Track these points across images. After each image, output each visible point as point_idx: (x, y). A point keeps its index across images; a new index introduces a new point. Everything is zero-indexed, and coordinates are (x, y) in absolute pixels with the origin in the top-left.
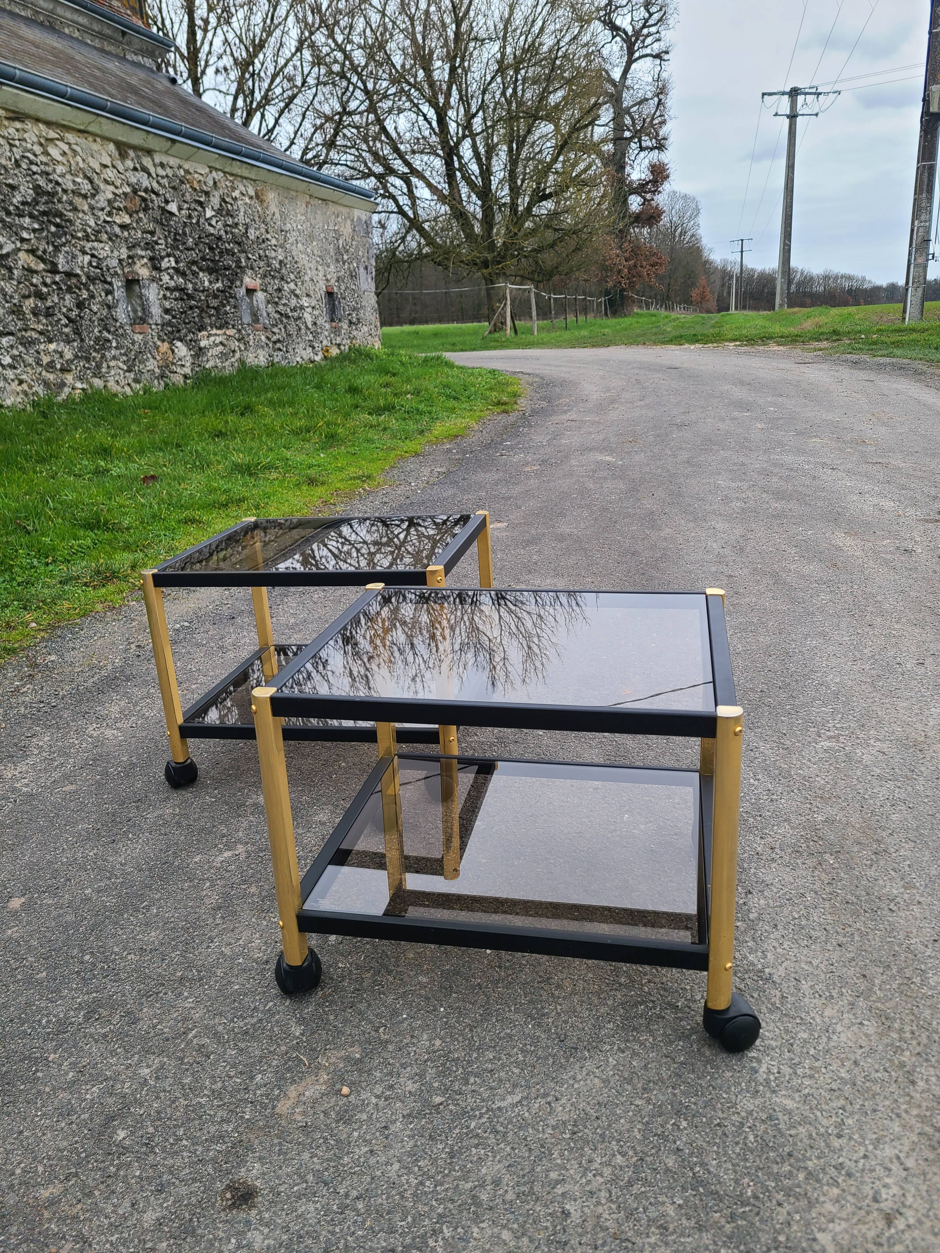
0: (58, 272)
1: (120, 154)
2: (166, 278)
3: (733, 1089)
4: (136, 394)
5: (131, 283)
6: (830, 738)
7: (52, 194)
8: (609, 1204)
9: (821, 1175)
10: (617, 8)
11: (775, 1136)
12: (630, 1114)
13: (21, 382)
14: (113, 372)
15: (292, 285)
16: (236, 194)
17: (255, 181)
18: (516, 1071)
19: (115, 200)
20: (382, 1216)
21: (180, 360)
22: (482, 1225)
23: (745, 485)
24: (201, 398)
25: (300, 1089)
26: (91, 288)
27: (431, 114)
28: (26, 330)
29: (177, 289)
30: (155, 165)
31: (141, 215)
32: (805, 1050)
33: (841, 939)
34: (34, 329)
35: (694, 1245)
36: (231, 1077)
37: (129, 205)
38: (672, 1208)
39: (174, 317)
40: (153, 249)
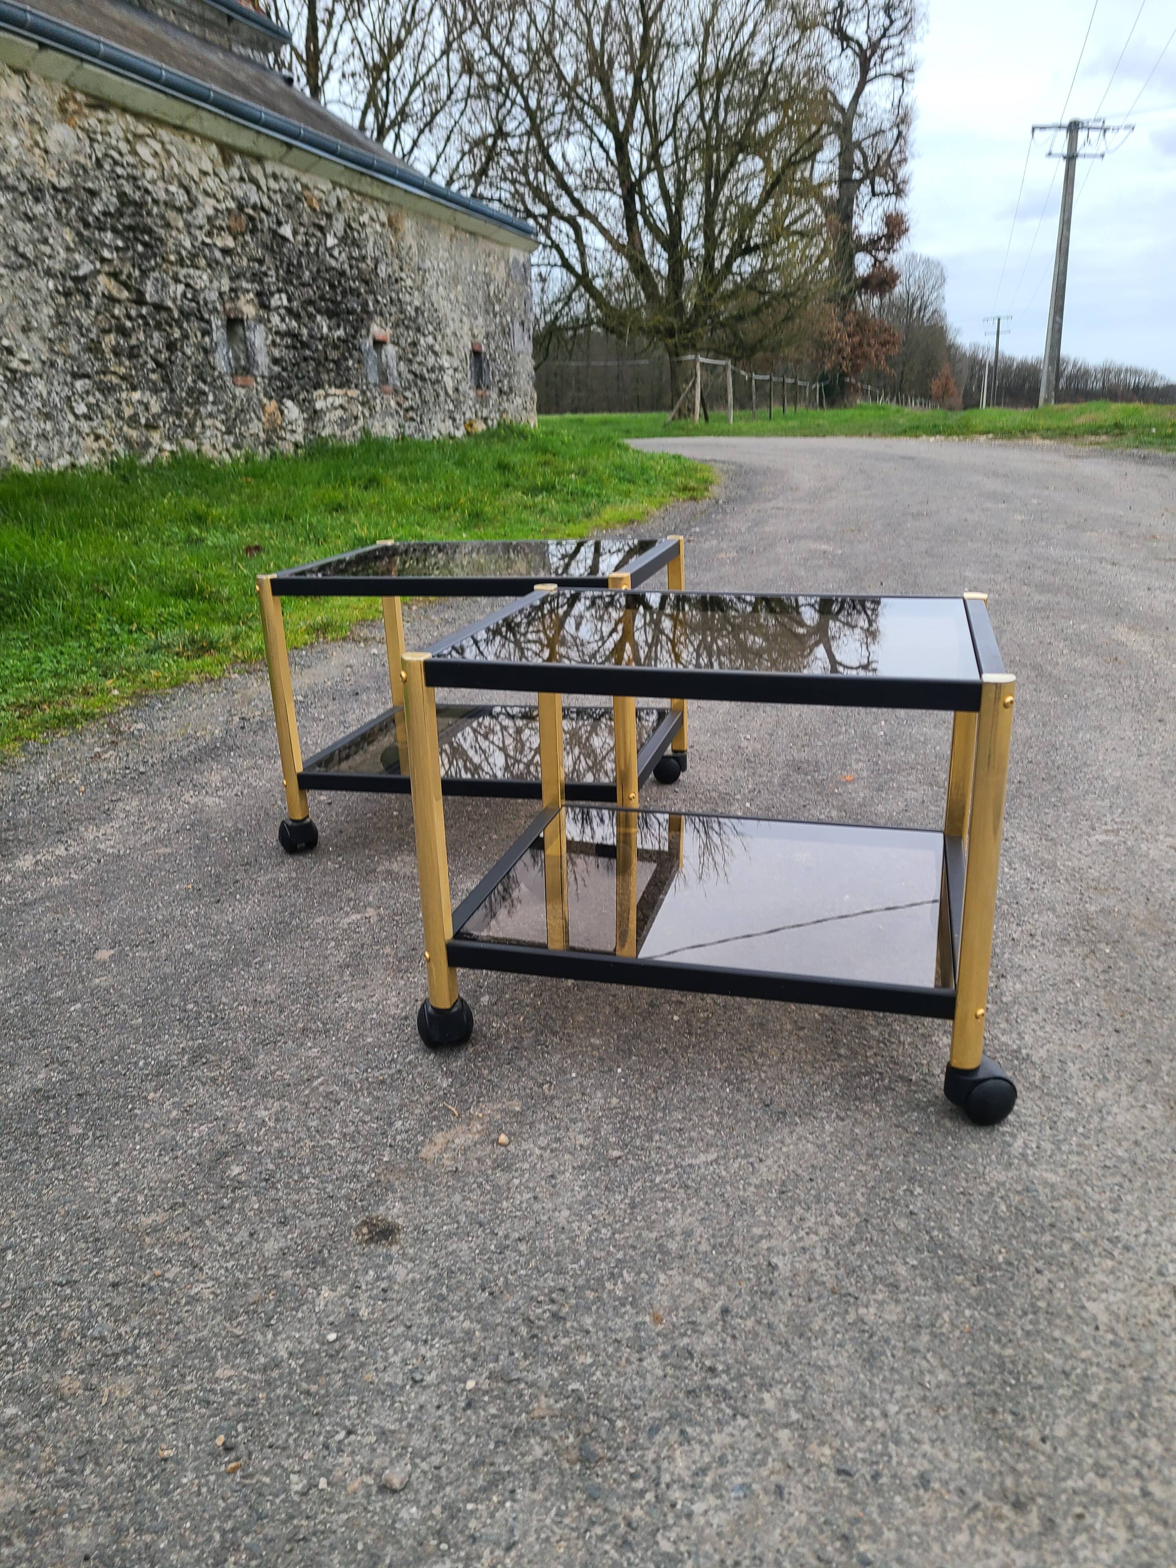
0: (145, 303)
1: (225, 160)
2: (275, 319)
3: (980, 1160)
4: (235, 461)
5: (234, 323)
7: (140, 205)
8: (826, 1261)
9: (1091, 1247)
10: (849, 12)
11: (1032, 1207)
12: (852, 1178)
13: (98, 438)
14: (208, 433)
15: (430, 340)
16: (364, 218)
17: (389, 203)
18: (711, 1132)
19: (216, 217)
20: (549, 1257)
21: (291, 423)
22: (670, 1273)
24: (316, 469)
25: (449, 1136)
26: (185, 325)
28: (105, 374)
29: (289, 333)
30: (266, 176)
31: (248, 238)
32: (1071, 1128)
33: (1118, 1026)
34: (114, 373)
35: (932, 1304)
36: (365, 1122)
37: (233, 224)
38: (905, 1268)
39: (284, 369)
40: (261, 282)
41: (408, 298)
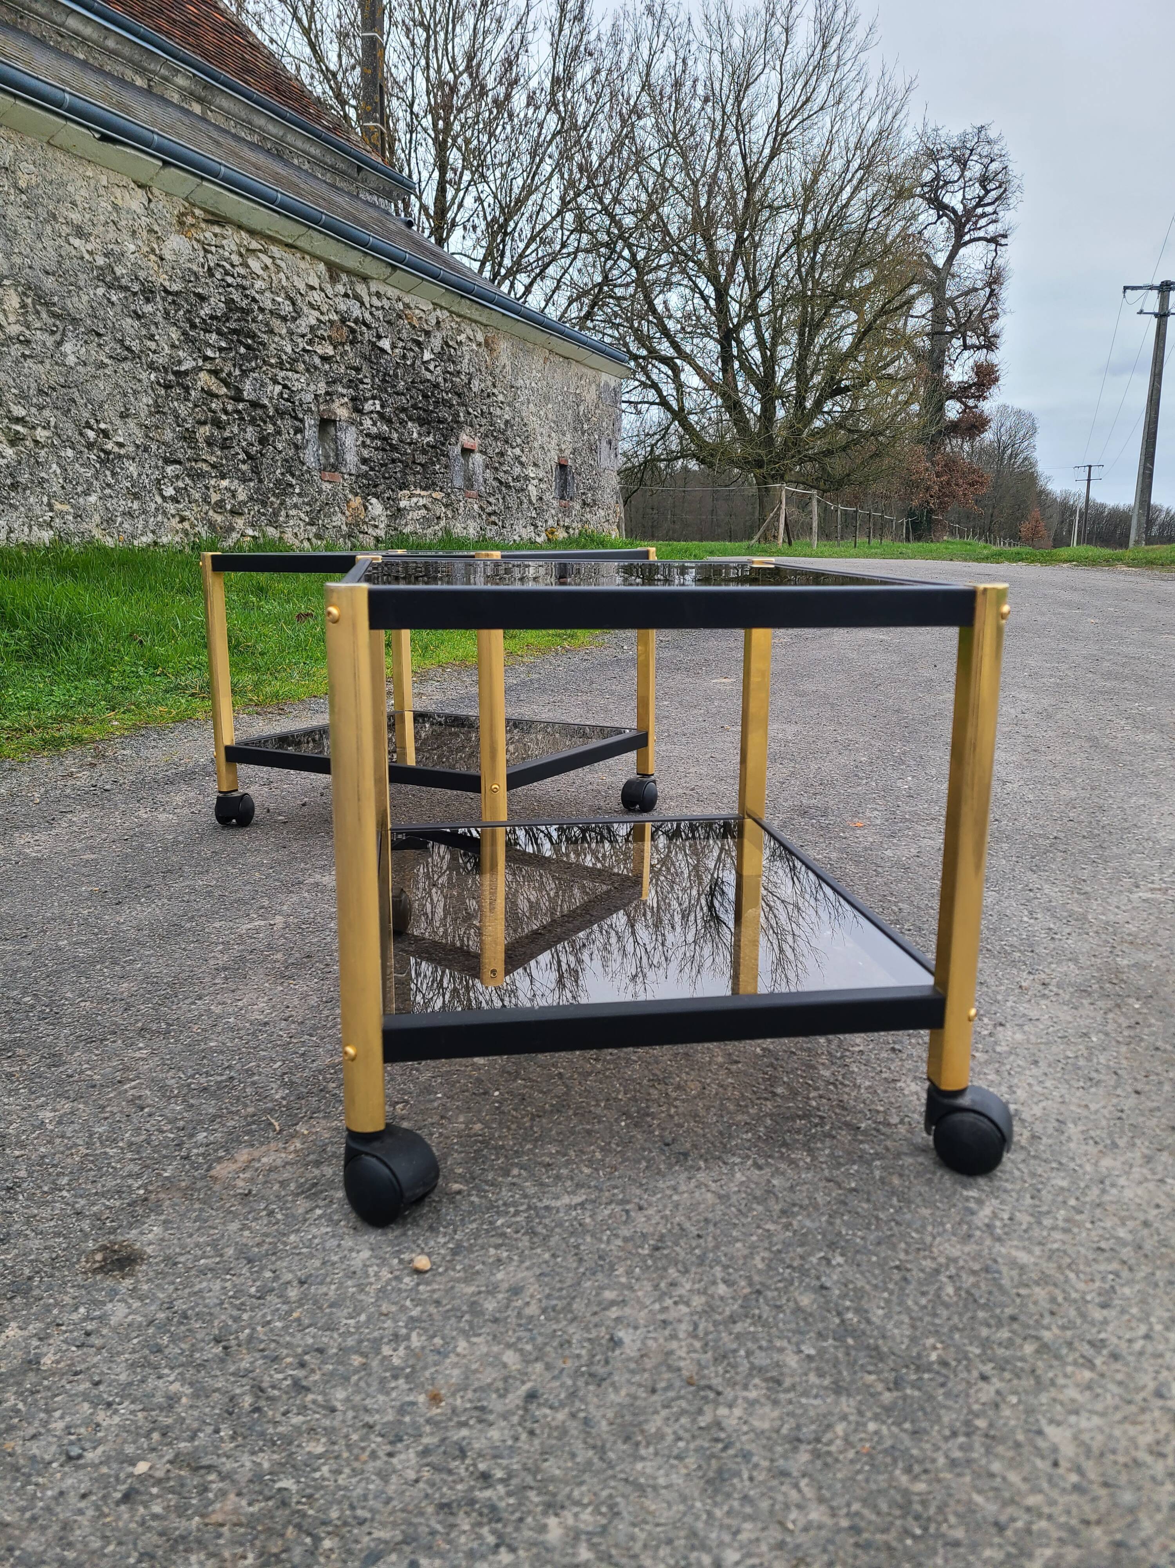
0: (243, 400)
1: (331, 277)
2: (368, 423)
3: (930, 1228)
7: (246, 312)
8: (690, 1340)
10: (946, 183)
11: (990, 1293)
12: (754, 1238)
13: (183, 519)
14: (291, 523)
15: (517, 451)
16: (462, 338)
17: (486, 325)
18: (587, 1171)
19: (319, 328)
20: (320, 1308)
21: (374, 519)
22: (474, 1340)
25: (256, 1154)
26: (279, 422)
27: (710, 291)
28: (196, 461)
29: (379, 436)
30: (370, 294)
31: (347, 348)
32: (1060, 1199)
33: (1139, 1087)
34: (205, 461)
36: (162, 1132)
37: (334, 335)
38: (796, 1358)
39: (372, 469)
40: (356, 388)
41: (498, 412)
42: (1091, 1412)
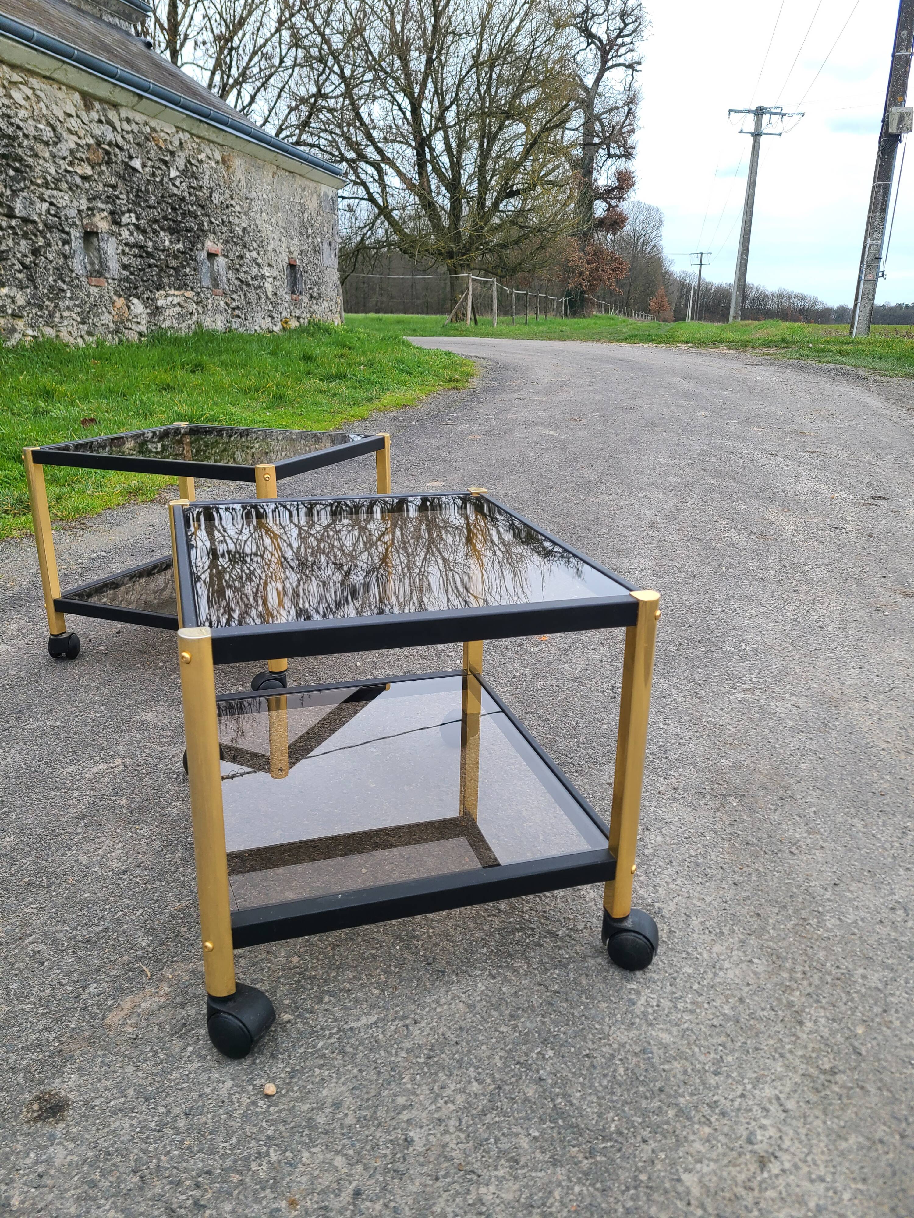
0: (15, 217)
1: (85, 105)
2: (125, 233)
3: (607, 1019)
4: (88, 346)
5: (89, 235)
6: (745, 690)
7: (14, 138)
8: (457, 1133)
9: (693, 1113)
11: (646, 1070)
12: (494, 1040)
14: (65, 322)
15: (254, 254)
16: (202, 157)
17: (222, 145)
18: (376, 992)
19: (78, 151)
20: (203, 1135)
21: (136, 317)
22: (313, 1150)
23: (684, 463)
24: (155, 353)
25: (137, 1000)
26: (48, 235)
27: (406, 104)
29: (136, 245)
30: (120, 120)
31: (104, 168)
32: (688, 985)
33: (737, 878)
35: (547, 1180)
36: (62, 985)
37: (92, 157)
38: (527, 1139)
39: (132, 273)
40: (114, 203)
41: (237, 221)
42: (710, 1160)
